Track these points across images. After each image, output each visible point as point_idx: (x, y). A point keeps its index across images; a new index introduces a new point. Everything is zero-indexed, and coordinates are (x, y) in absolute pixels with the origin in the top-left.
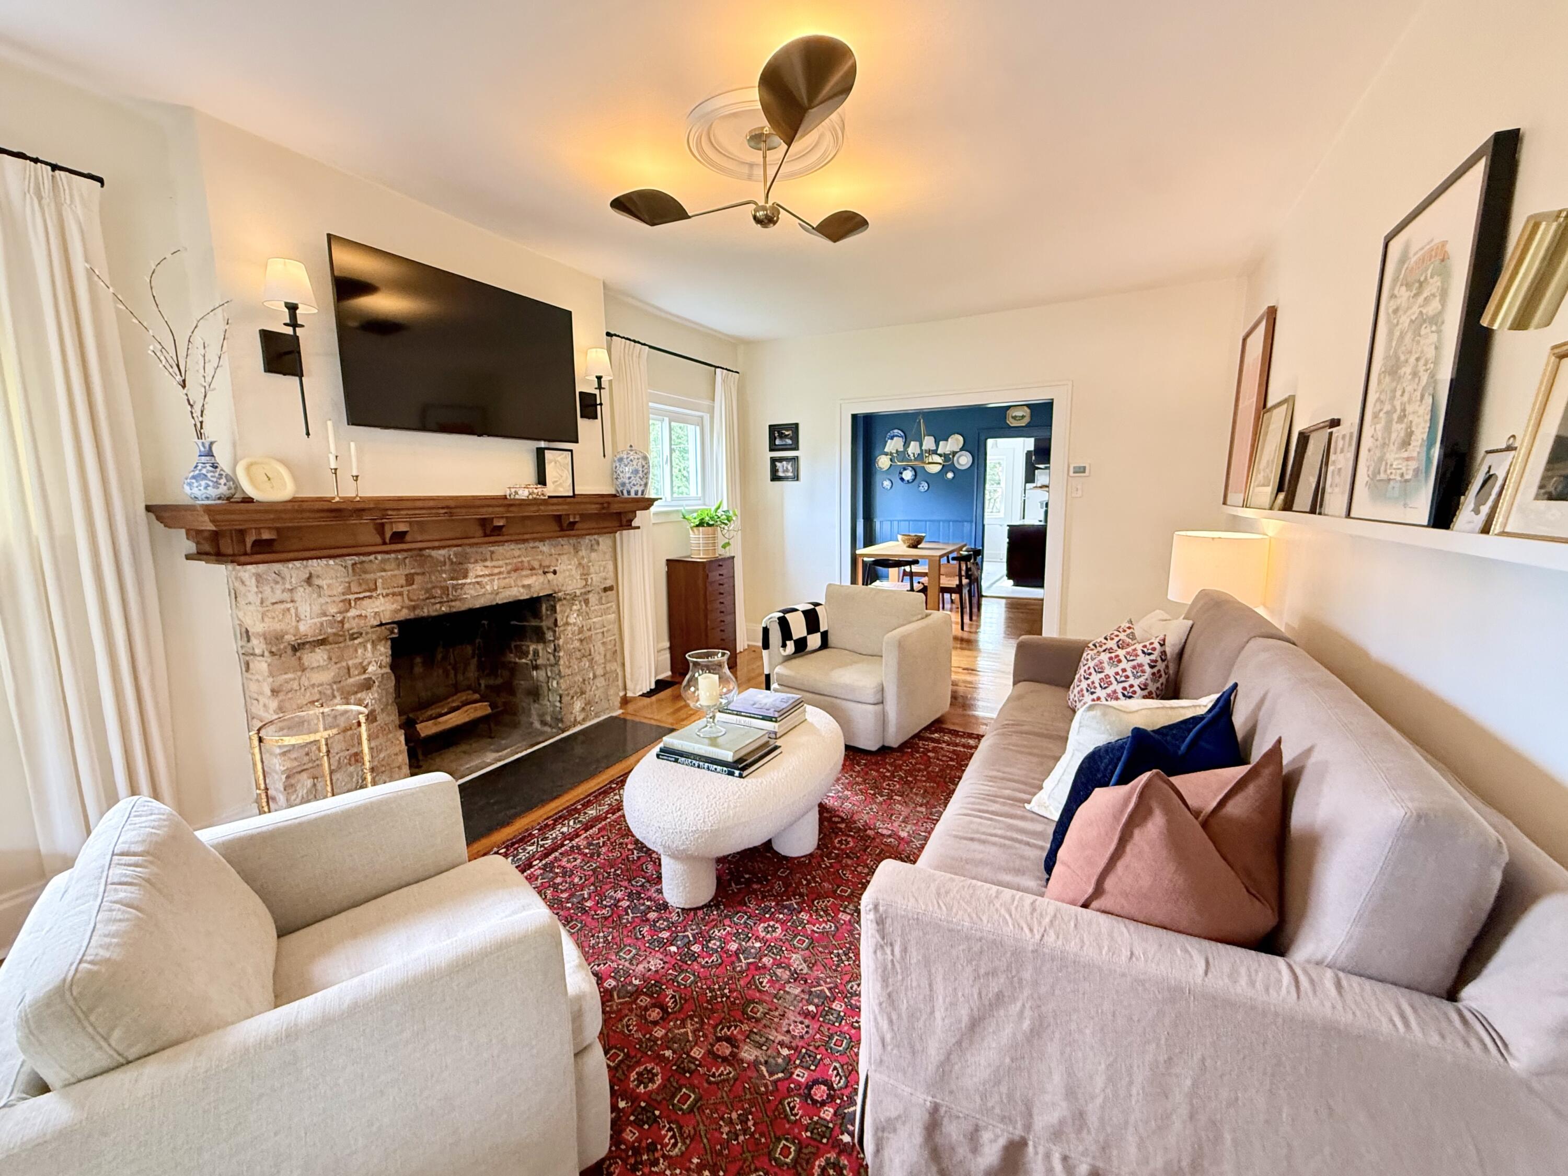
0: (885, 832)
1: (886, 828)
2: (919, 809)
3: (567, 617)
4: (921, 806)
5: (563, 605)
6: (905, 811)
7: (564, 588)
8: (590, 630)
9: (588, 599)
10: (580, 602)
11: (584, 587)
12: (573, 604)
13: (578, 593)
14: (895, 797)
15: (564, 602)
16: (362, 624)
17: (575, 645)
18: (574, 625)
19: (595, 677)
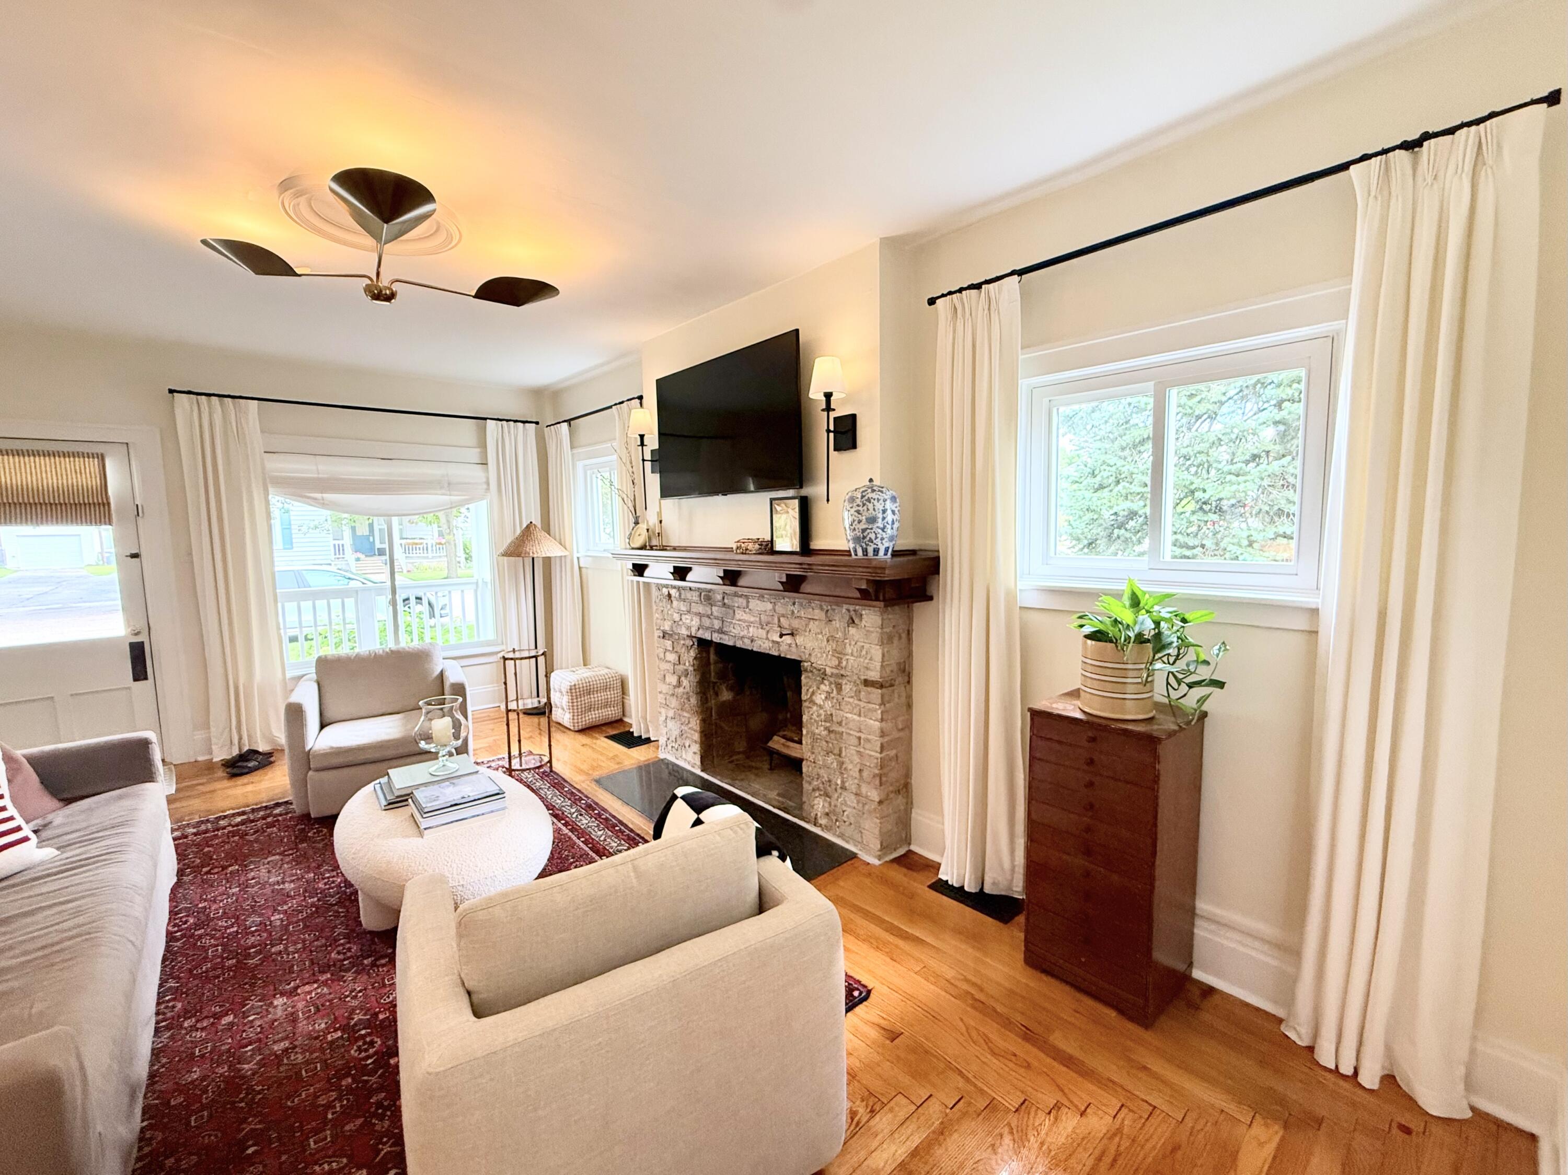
0: (307, 988)
1: (310, 992)
2: (286, 1044)
3: (813, 693)
4: (286, 1050)
5: (809, 677)
6: (303, 1026)
7: (813, 660)
8: (840, 724)
9: (840, 684)
10: (831, 683)
11: (836, 667)
12: (822, 683)
13: (829, 671)
14: (339, 1034)
15: (810, 674)
16: (684, 632)
17: (820, 731)
18: (821, 707)
19: (843, 788)
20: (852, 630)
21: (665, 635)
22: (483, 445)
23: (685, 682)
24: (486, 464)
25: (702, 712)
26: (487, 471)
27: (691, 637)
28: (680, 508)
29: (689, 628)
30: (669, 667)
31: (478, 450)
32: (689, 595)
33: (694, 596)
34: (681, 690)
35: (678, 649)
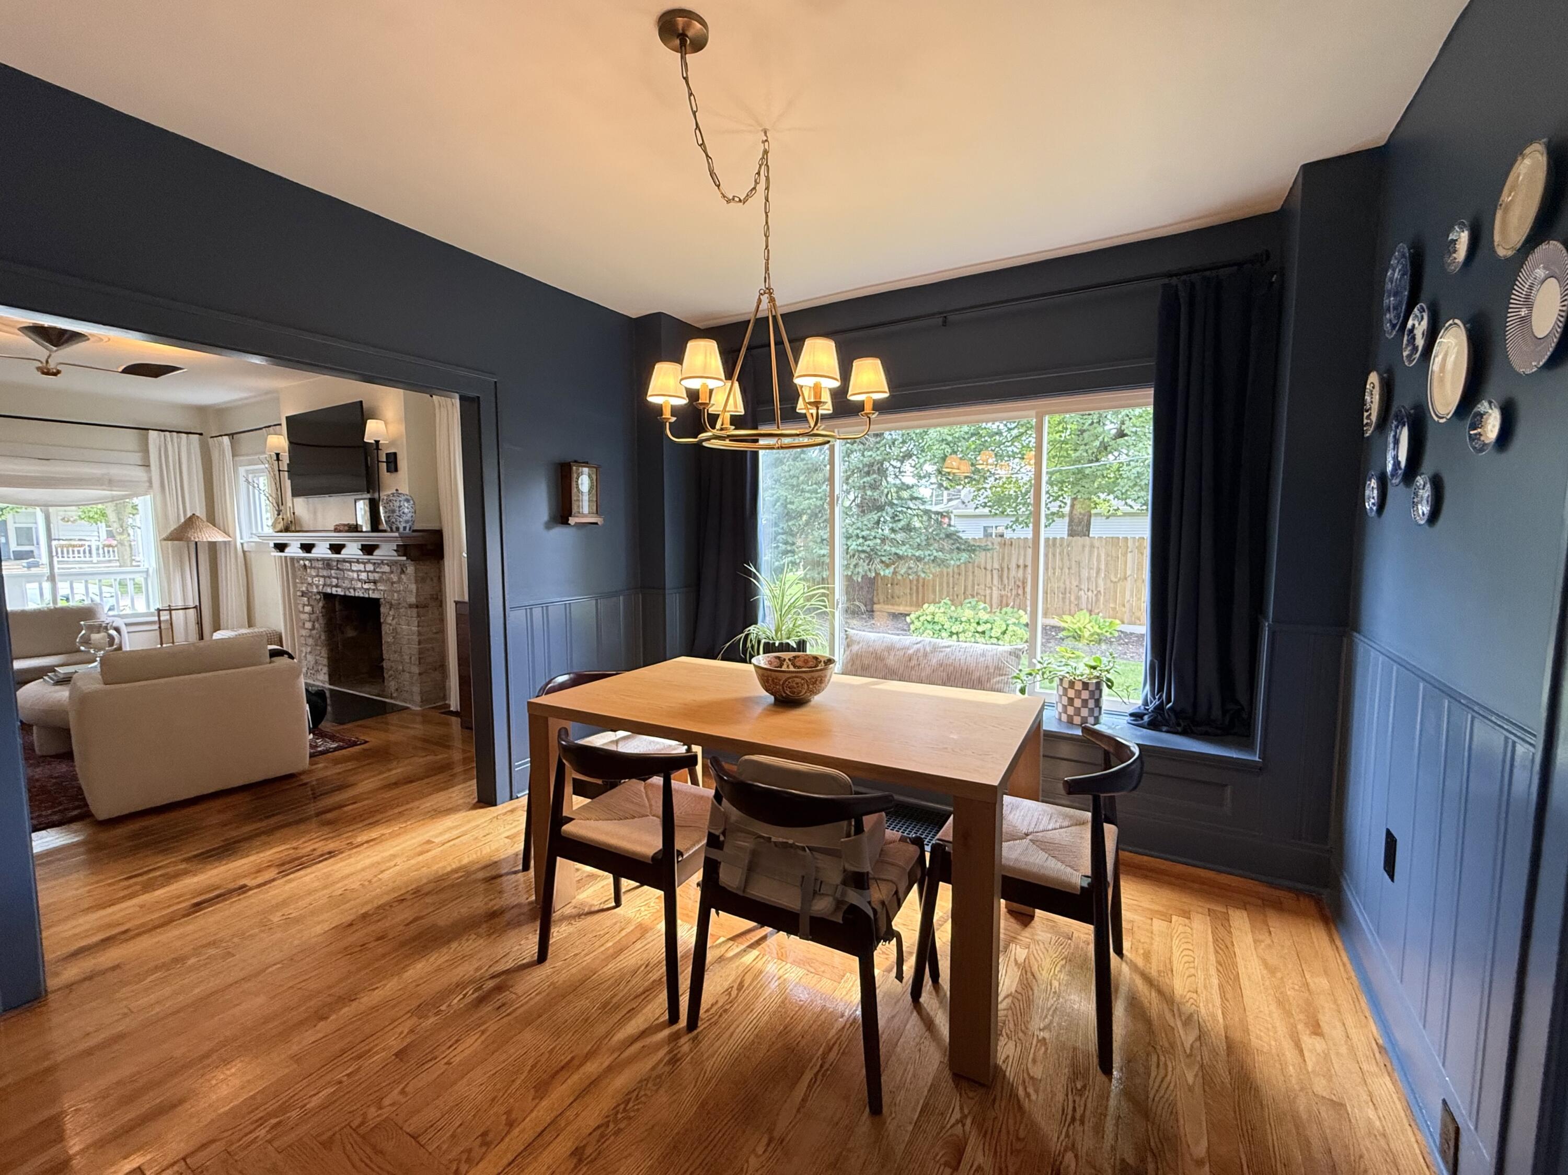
7: (385, 598)
8: (399, 633)
9: (399, 609)
10: (394, 610)
11: (396, 600)
12: (390, 610)
13: (393, 603)
15: (384, 607)
16: (315, 590)
17: (390, 639)
18: (390, 625)
19: (403, 671)
20: (403, 576)
21: (304, 594)
22: (145, 451)
23: (317, 625)
24: (149, 466)
25: (329, 645)
26: (149, 471)
27: (319, 593)
28: (308, 503)
29: (317, 586)
30: (306, 617)
31: (140, 454)
32: (315, 564)
33: (320, 565)
34: (314, 632)
35: (312, 603)
